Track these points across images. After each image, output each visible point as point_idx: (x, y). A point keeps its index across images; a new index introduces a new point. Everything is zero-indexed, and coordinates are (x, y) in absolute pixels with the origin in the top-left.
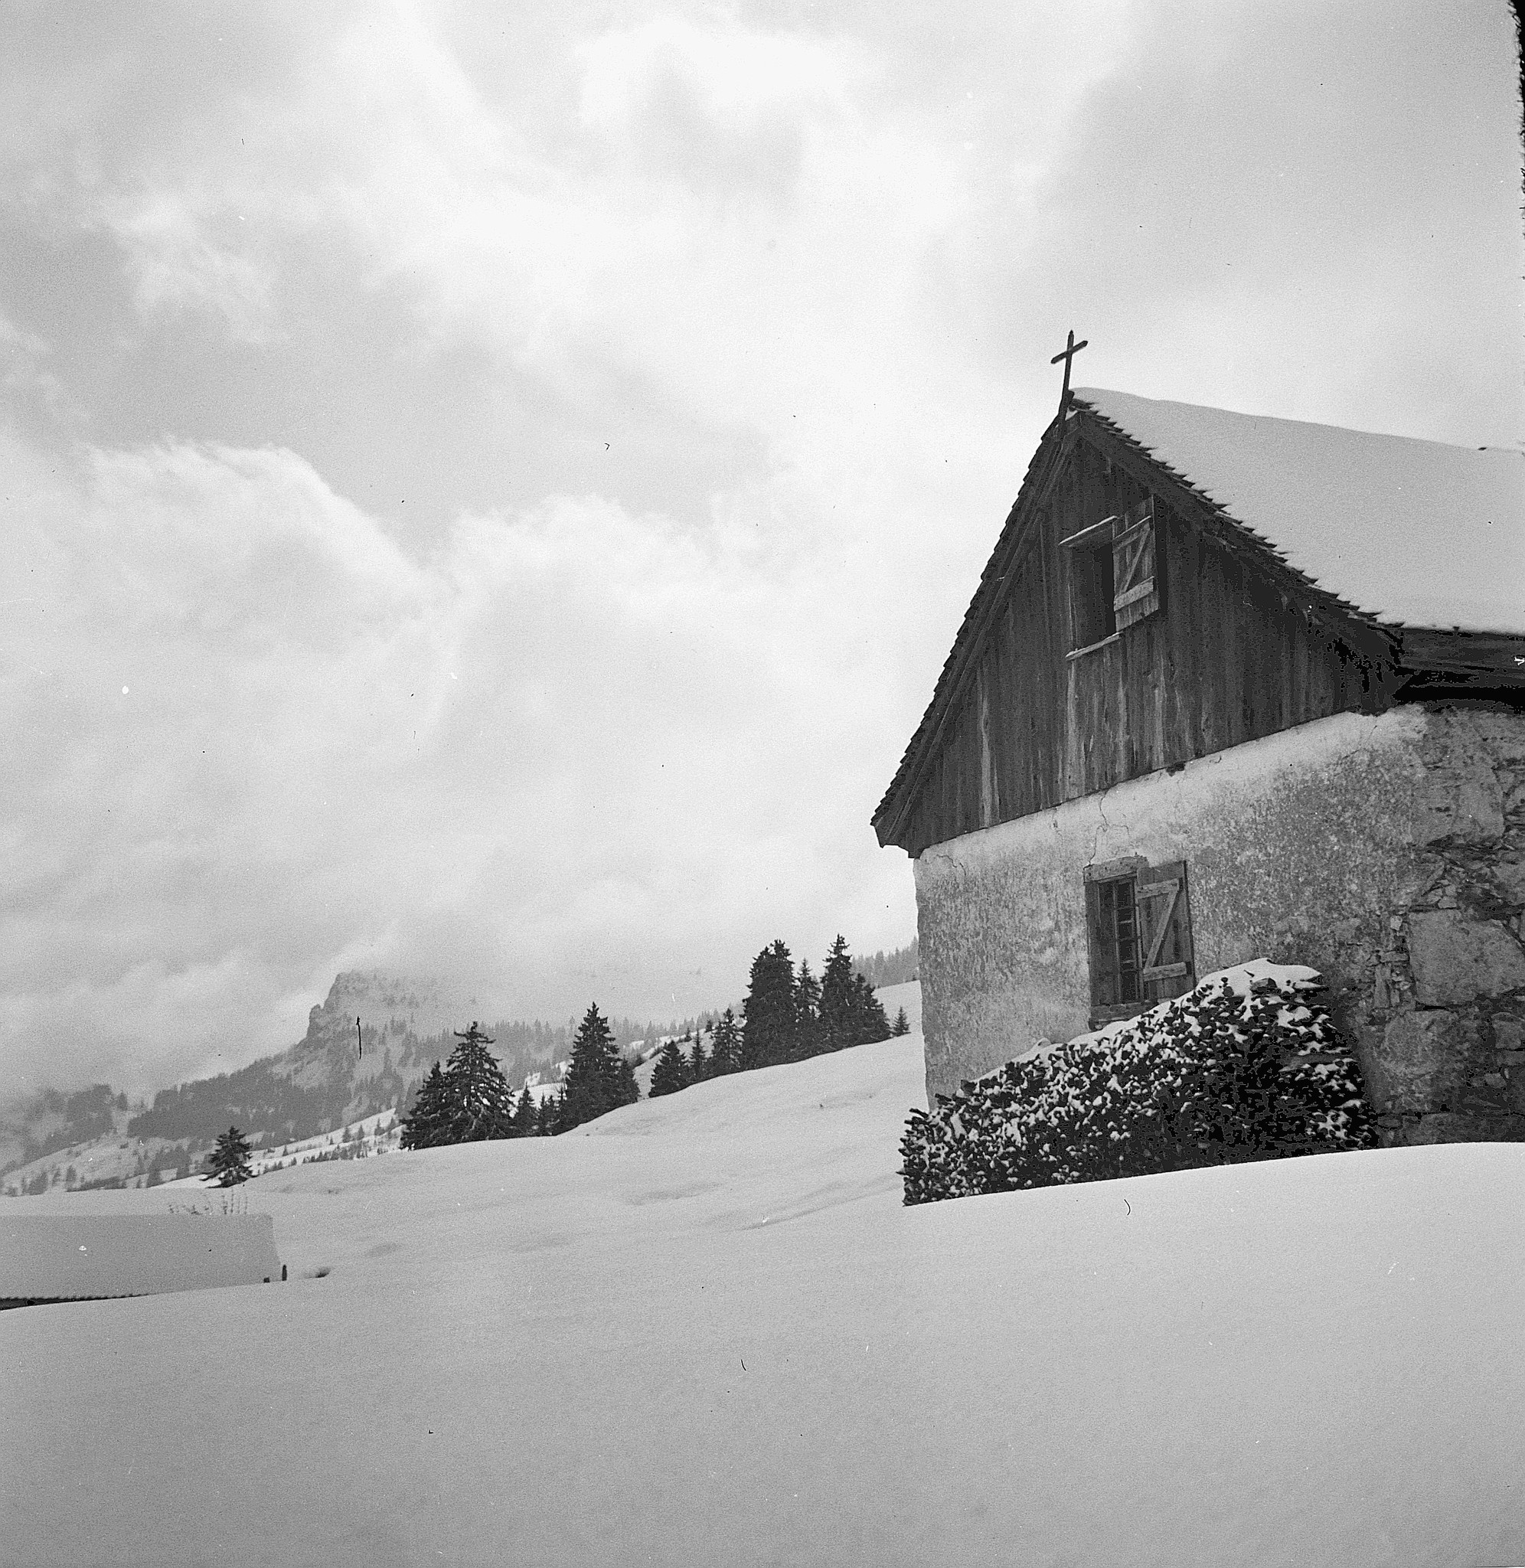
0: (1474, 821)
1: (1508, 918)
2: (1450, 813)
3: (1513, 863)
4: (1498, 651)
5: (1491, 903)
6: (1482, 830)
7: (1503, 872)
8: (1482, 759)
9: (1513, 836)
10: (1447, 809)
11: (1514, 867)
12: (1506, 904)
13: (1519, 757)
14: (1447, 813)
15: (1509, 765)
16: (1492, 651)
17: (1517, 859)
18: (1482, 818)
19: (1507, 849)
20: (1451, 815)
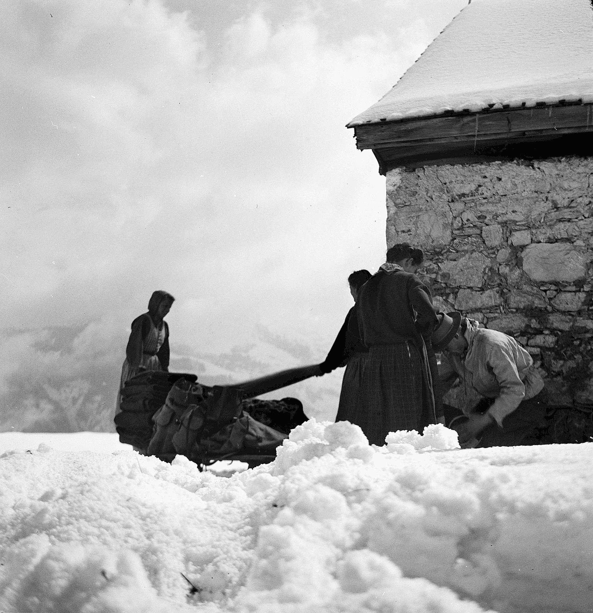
0: (428, 236)
1: (448, 295)
2: (411, 233)
3: (455, 260)
4: (422, 128)
5: (437, 286)
6: (433, 242)
7: (446, 266)
8: (440, 197)
9: (456, 244)
10: (409, 231)
11: (455, 262)
12: (447, 286)
13: (467, 192)
14: (409, 233)
15: (460, 198)
16: (416, 129)
17: (458, 258)
18: (434, 234)
19: (451, 252)
20: (411, 234)
